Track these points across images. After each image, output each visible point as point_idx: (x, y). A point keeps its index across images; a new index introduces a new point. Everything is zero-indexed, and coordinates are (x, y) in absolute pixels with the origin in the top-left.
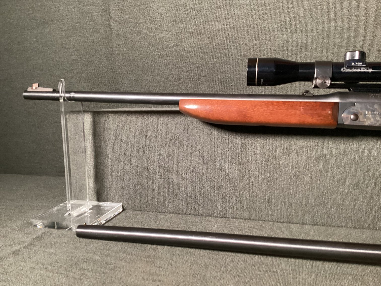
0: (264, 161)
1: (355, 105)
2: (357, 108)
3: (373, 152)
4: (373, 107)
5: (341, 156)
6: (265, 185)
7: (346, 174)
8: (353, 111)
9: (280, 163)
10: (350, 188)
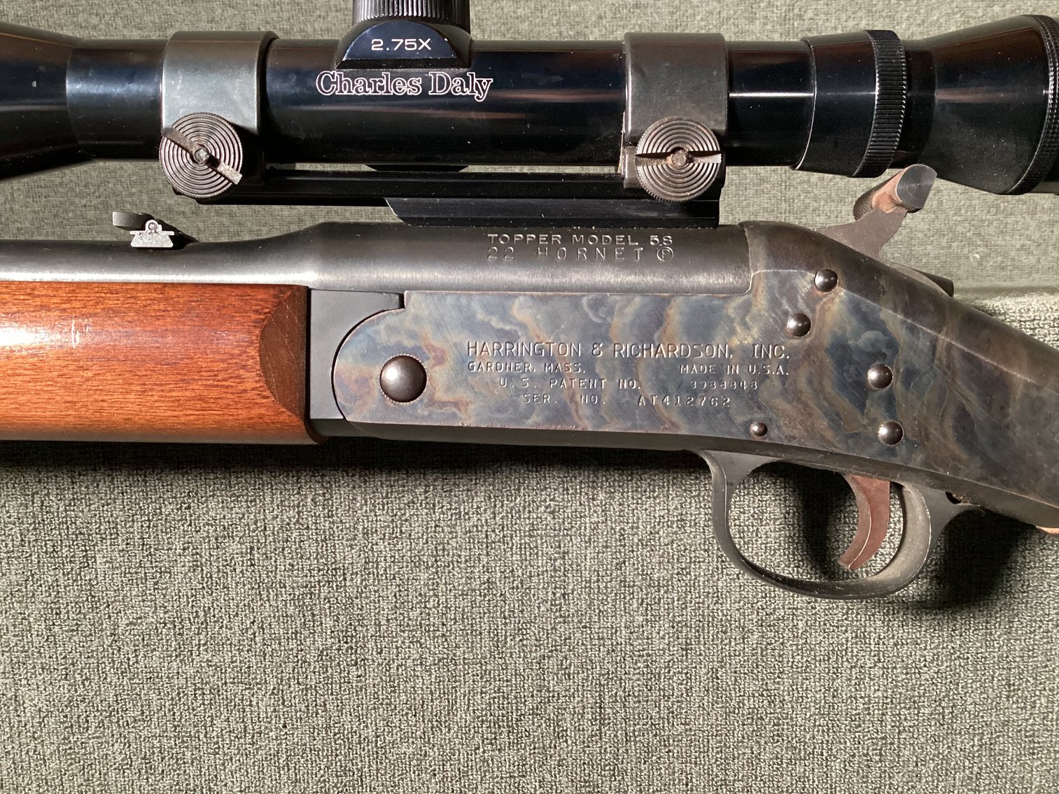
0: (31, 620)
1: (402, 305)
2: (417, 319)
3: (574, 545)
4: (505, 316)
5: (424, 576)
6: (54, 747)
7: (452, 667)
8: (393, 340)
9: (116, 626)
10: (478, 740)
